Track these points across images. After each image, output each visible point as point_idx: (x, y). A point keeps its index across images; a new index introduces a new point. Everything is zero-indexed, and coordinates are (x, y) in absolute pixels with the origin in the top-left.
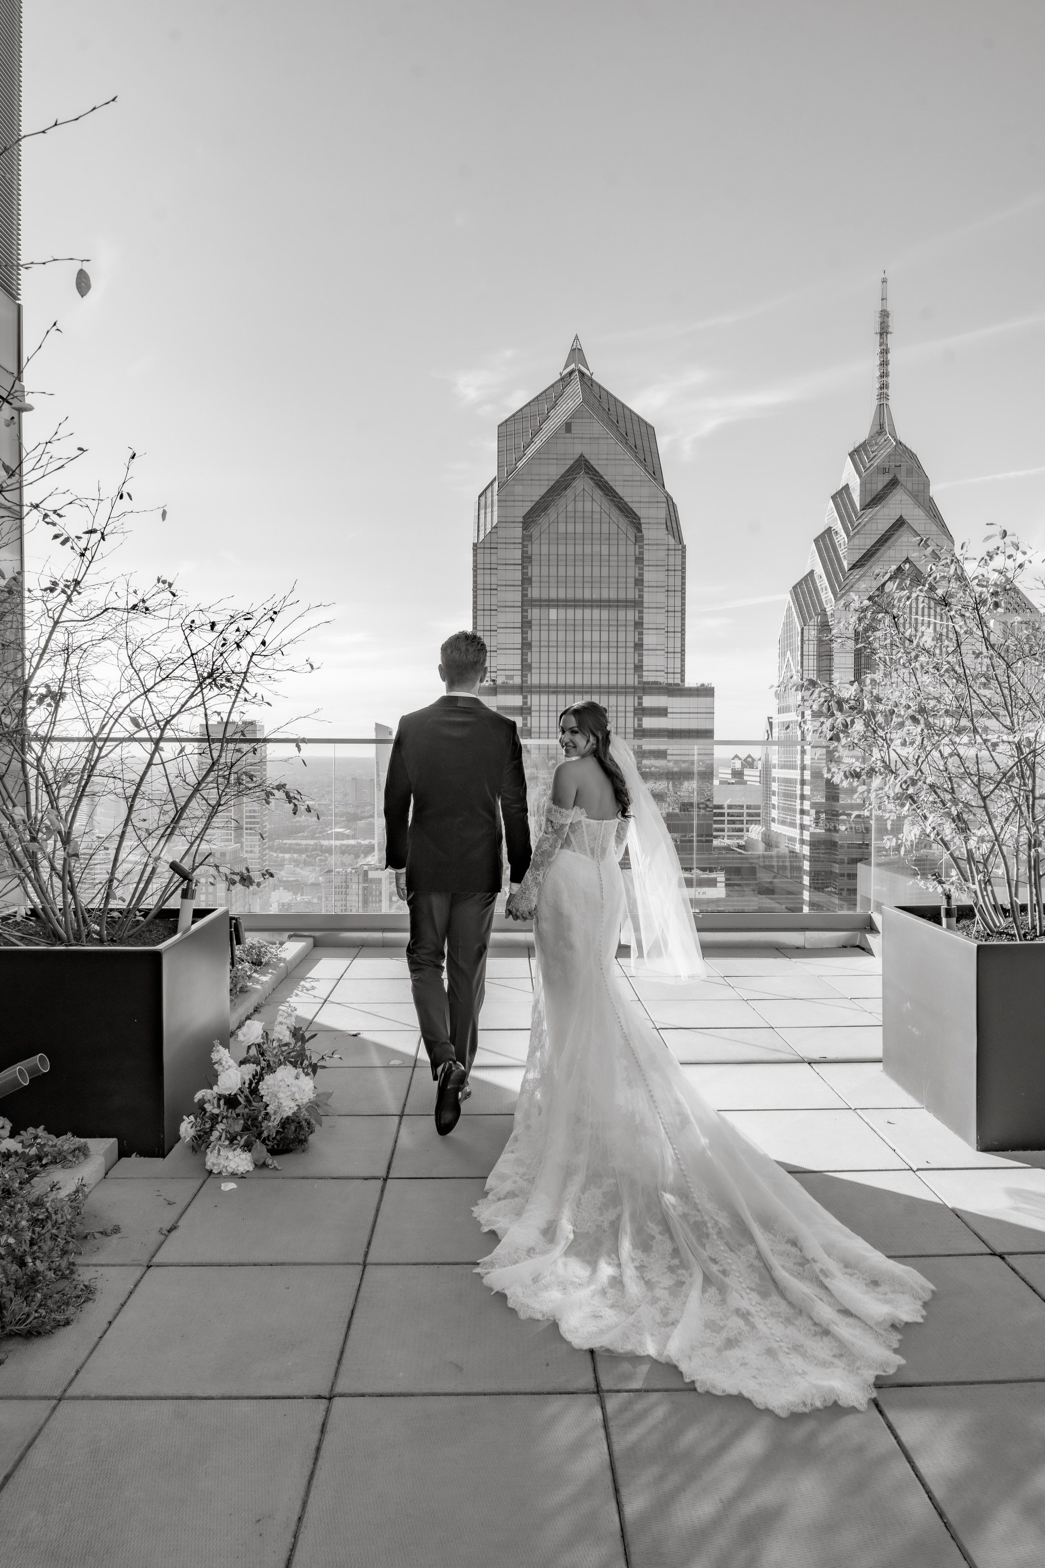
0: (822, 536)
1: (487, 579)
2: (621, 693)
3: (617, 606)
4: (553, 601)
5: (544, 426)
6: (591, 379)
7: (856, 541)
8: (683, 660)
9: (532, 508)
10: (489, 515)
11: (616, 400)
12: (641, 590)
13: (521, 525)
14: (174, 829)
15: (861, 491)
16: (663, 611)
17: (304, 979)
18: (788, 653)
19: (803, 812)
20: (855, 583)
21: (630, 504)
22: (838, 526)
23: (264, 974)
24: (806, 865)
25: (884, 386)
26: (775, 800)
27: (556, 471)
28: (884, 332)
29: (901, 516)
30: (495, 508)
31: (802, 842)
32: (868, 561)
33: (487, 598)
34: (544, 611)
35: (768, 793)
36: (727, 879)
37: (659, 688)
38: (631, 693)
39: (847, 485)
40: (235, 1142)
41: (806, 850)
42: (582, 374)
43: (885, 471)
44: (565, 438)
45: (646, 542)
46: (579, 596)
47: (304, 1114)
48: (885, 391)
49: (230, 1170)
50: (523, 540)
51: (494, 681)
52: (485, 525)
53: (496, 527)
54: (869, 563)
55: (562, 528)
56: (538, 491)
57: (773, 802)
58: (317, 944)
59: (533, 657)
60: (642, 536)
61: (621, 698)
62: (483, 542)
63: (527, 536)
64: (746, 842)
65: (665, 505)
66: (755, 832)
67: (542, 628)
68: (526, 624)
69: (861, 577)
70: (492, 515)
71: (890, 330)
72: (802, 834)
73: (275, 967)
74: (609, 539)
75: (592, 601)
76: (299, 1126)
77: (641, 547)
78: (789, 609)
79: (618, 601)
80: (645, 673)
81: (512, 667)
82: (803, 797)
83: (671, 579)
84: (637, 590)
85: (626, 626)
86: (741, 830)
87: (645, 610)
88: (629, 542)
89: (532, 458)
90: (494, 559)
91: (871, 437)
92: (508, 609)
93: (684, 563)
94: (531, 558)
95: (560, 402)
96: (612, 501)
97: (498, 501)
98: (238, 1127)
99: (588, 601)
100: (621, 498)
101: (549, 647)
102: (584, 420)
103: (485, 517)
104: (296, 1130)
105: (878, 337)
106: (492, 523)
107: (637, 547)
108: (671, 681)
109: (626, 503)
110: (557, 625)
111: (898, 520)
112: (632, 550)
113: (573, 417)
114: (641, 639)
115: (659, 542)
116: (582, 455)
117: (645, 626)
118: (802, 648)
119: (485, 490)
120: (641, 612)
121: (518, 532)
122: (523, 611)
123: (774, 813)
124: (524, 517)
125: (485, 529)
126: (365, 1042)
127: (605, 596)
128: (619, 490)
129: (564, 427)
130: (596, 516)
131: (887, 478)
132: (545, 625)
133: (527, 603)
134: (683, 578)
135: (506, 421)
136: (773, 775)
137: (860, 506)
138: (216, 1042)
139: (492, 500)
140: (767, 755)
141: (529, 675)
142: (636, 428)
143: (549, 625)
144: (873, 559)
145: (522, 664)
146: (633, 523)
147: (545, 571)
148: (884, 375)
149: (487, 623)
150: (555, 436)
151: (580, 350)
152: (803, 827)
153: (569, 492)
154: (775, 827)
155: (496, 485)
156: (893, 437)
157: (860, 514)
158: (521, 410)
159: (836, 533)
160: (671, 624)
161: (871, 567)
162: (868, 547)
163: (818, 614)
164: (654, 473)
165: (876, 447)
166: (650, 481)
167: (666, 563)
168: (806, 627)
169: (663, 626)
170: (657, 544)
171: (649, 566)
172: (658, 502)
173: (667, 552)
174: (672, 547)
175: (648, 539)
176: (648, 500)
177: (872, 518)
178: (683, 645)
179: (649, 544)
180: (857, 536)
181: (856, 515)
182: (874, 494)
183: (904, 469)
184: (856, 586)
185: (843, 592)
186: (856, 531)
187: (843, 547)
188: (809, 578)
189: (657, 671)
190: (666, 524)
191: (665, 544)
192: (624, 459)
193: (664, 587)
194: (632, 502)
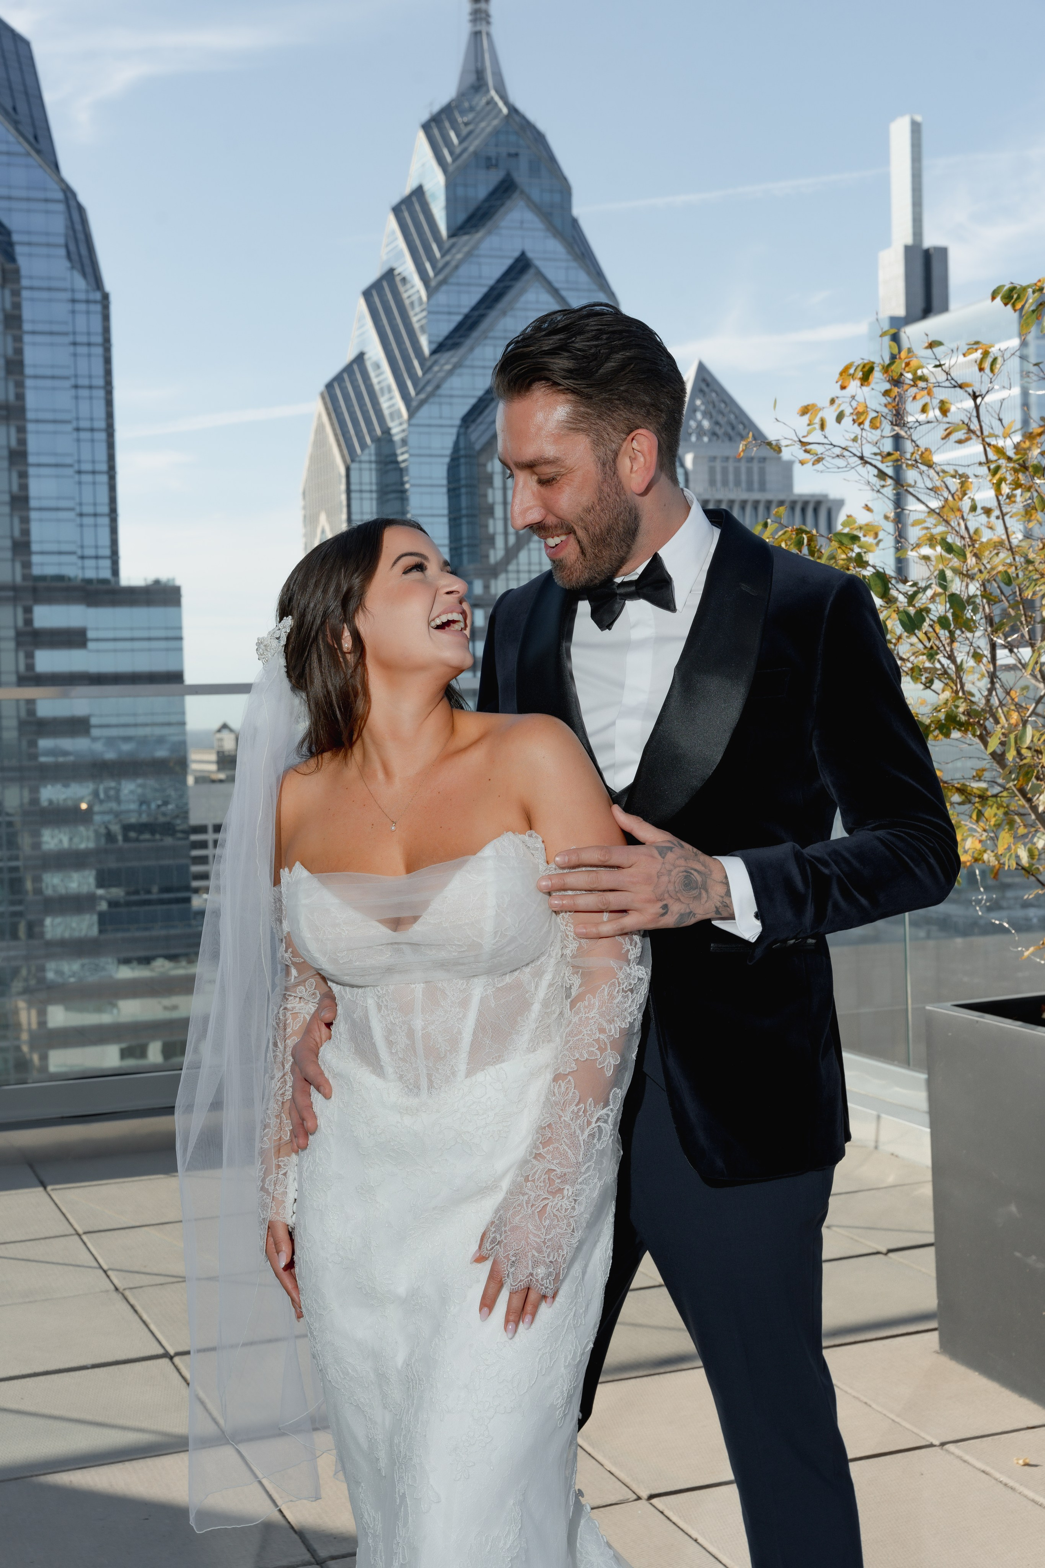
0: (377, 286)
7: (441, 297)
8: (114, 531)
12: (20, 385)
15: (447, 200)
16: (69, 428)
18: (323, 518)
20: (444, 379)
22: (407, 267)
29: (523, 254)
32: (465, 336)
37: (68, 589)
38: (6, 599)
39: (421, 187)
43: (490, 163)
45: (25, 282)
48: (482, 6)
54: (468, 343)
60: (17, 271)
65: (61, 207)
69: (455, 367)
77: (16, 293)
78: (320, 428)
80: (35, 559)
83: (83, 364)
84: (10, 384)
87: (29, 427)
91: (462, 95)
93: (106, 330)
107: (7, 293)
108: (90, 574)
111: (517, 260)
114: (24, 487)
115: (54, 284)
117: (30, 459)
118: (349, 506)
120: (22, 430)
131: (494, 177)
134: (108, 361)
137: (448, 228)
144: (475, 334)
156: (501, 98)
157: (447, 245)
159: (404, 280)
160: (86, 455)
161: (472, 349)
162: (466, 310)
163: (376, 440)
164: (36, 138)
165: (471, 116)
166: (28, 154)
167: (69, 328)
168: (354, 466)
169: (68, 460)
170: (49, 289)
171: (33, 333)
172: (46, 200)
173: (69, 306)
174: (81, 296)
175: (31, 277)
176: (23, 194)
177: (469, 254)
178: (113, 500)
179: (31, 288)
180: (444, 288)
181: (440, 248)
182: (472, 207)
183: (523, 163)
184: (446, 385)
185: (422, 396)
186: (441, 277)
187: (417, 309)
188: (355, 367)
189: (60, 553)
190: (67, 246)
191: (64, 290)
193: (67, 378)
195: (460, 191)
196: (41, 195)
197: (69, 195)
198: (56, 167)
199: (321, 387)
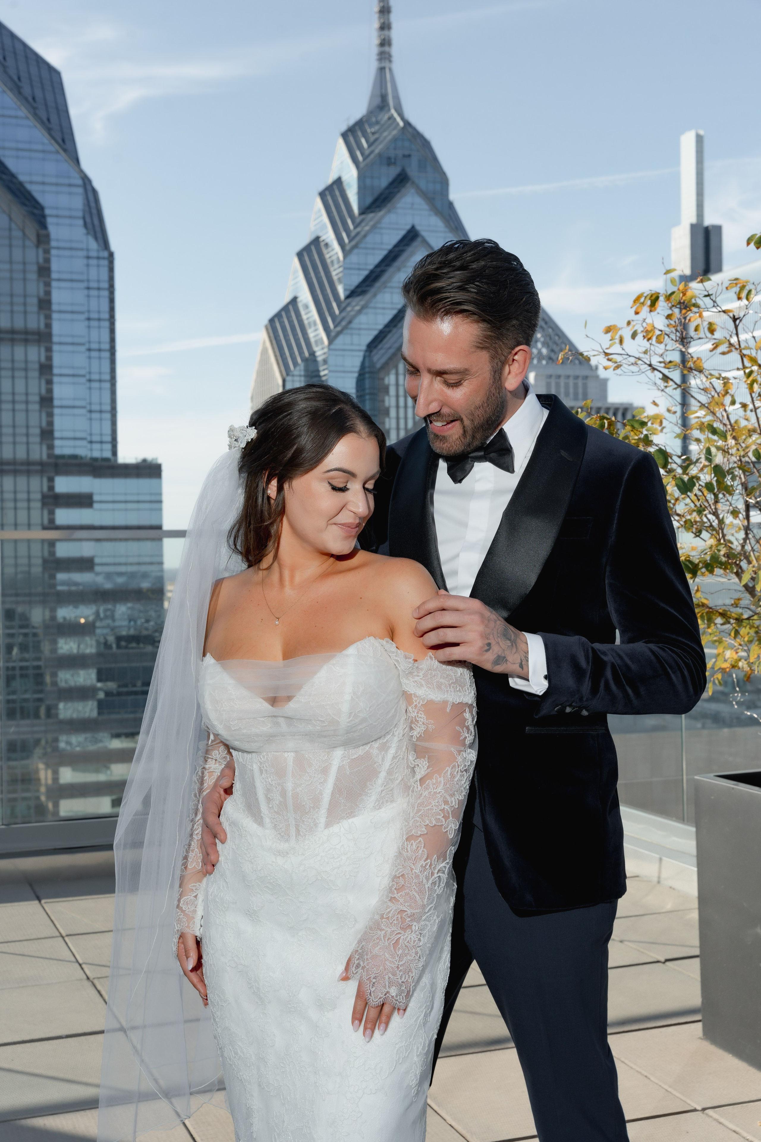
0: (307, 249)
2: (20, 471)
3: (12, 340)
7: (354, 258)
8: (114, 423)
12: (48, 317)
15: (358, 188)
16: (83, 348)
20: (355, 317)
21: (29, 187)
22: (329, 236)
25: (385, 43)
29: (413, 227)
32: (371, 285)
37: (80, 465)
38: (35, 471)
39: (340, 178)
43: (390, 162)
45: (53, 244)
48: (386, 49)
54: (373, 290)
60: (48, 236)
61: (22, 481)
65: (80, 190)
69: (363, 308)
77: (47, 252)
78: (264, 351)
79: (12, 332)
80: (57, 443)
83: (94, 303)
84: (42, 317)
85: (26, 370)
87: (54, 347)
88: (28, 243)
91: (370, 113)
93: (111, 278)
100: (13, 176)
107: (41, 251)
108: (96, 454)
109: (21, 184)
111: (409, 232)
112: (33, 255)
114: (50, 391)
115: (74, 245)
117: (55, 371)
120: (49, 350)
128: (10, 163)
131: (393, 172)
134: (112, 301)
137: (358, 209)
142: (34, 70)
144: (378, 284)
146: (33, 214)
148: (385, 26)
156: (399, 115)
157: (358, 220)
159: (327, 245)
160: (95, 368)
161: (375, 295)
162: (371, 267)
163: (305, 360)
164: (63, 141)
165: (376, 128)
166: (57, 152)
167: (84, 277)
168: (288, 379)
169: (82, 372)
170: (71, 249)
171: (59, 280)
172: (70, 185)
173: (85, 261)
174: (94, 254)
175: (58, 240)
176: (54, 180)
177: (374, 227)
178: (114, 401)
179: (58, 248)
180: (356, 251)
181: (353, 222)
182: (376, 193)
183: (414, 161)
184: (356, 321)
185: (339, 329)
186: (353, 243)
187: (336, 266)
188: (291, 307)
189: (75, 439)
190: (84, 218)
191: (82, 249)
192: (16, 117)
193: (82, 313)
194: (31, 182)
195: (368, 182)
196: (66, 181)
197: (87, 181)
198: (77, 161)
199: (266, 321)
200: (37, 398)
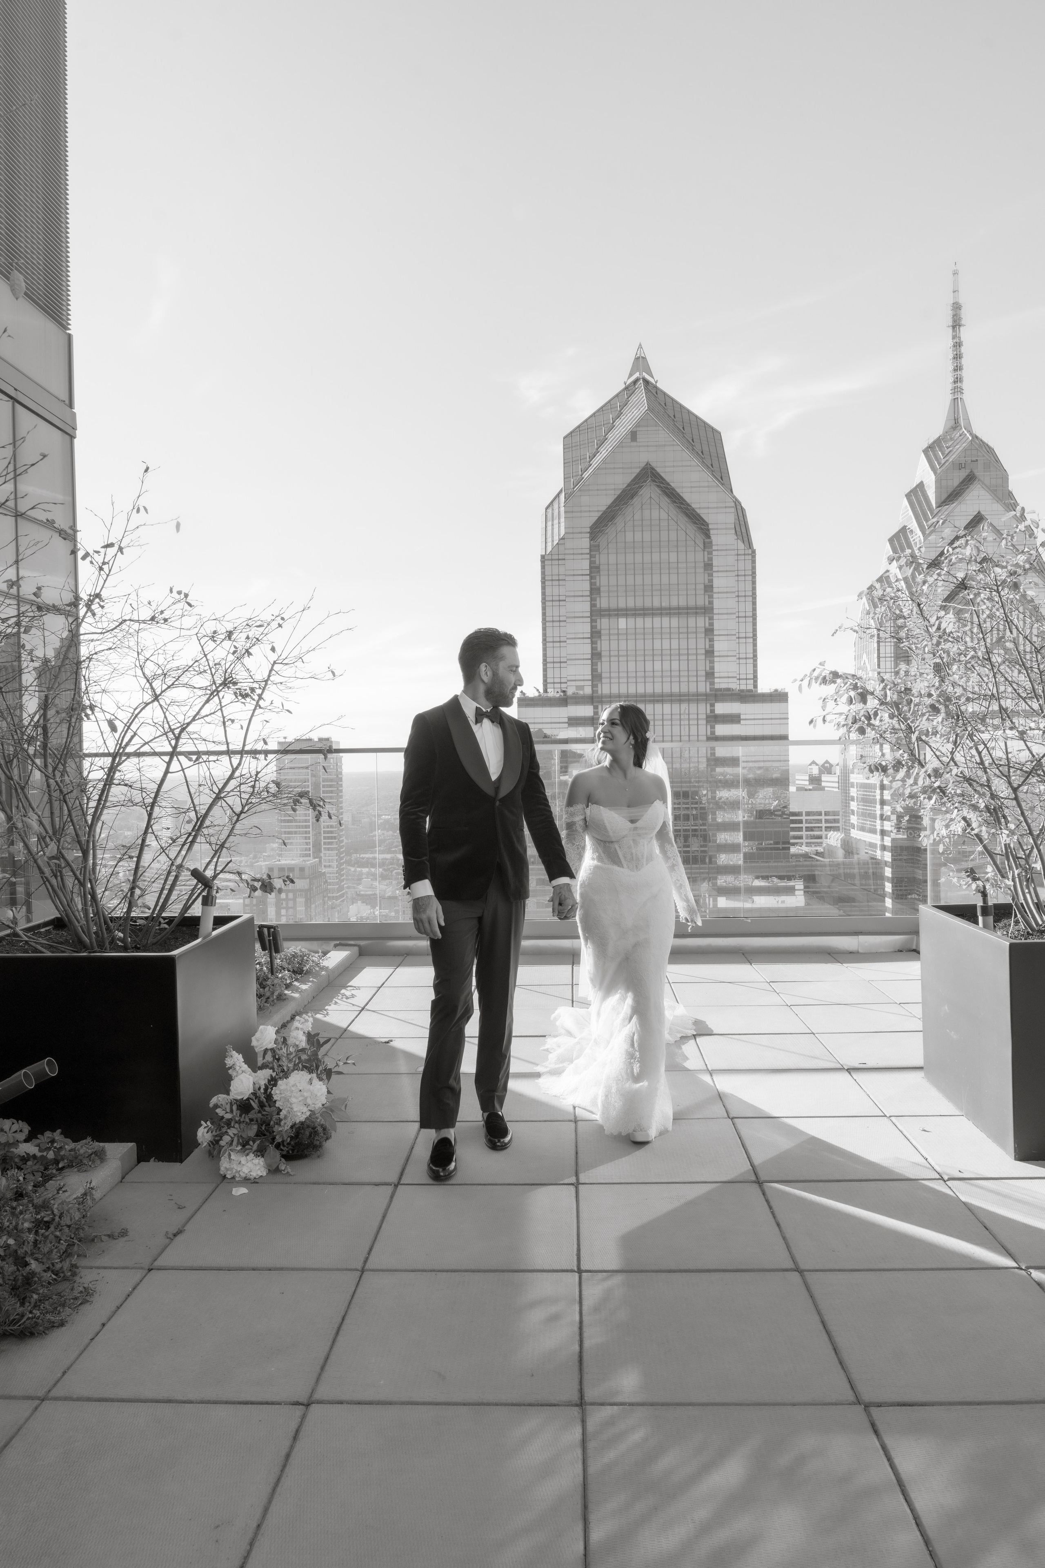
0: (896, 535)
1: (556, 591)
2: (693, 700)
3: (687, 613)
4: (622, 610)
5: (610, 436)
6: (656, 387)
7: (932, 539)
8: (755, 666)
9: (599, 518)
10: (556, 526)
11: (681, 407)
12: (711, 597)
13: (588, 535)
14: (195, 837)
15: (936, 488)
16: (734, 616)
17: (345, 987)
18: (865, 656)
19: (882, 818)
21: (698, 511)
22: (913, 525)
23: (304, 983)
24: (888, 872)
25: (958, 380)
26: (854, 805)
27: (621, 480)
28: (956, 324)
29: (979, 512)
30: (562, 520)
31: (884, 848)
33: (556, 609)
34: (613, 620)
35: (847, 799)
36: (805, 887)
37: (732, 695)
38: (702, 700)
39: (922, 483)
40: (247, 1147)
41: (888, 857)
42: (646, 382)
43: (961, 467)
44: (631, 447)
45: (714, 548)
46: (648, 604)
47: (320, 1120)
48: (959, 384)
49: (243, 1175)
50: (591, 550)
51: (564, 692)
52: (553, 537)
53: (563, 539)
55: (629, 537)
56: (604, 501)
57: (852, 808)
58: (363, 953)
59: (604, 667)
60: (711, 542)
61: (693, 707)
62: (551, 553)
63: (595, 546)
64: (824, 848)
65: (733, 510)
66: (834, 839)
67: (612, 637)
68: (595, 635)
70: (559, 527)
71: (963, 322)
72: (882, 840)
73: (317, 975)
74: (677, 546)
75: (661, 609)
76: (314, 1132)
77: (710, 553)
78: (864, 610)
79: (687, 608)
80: (716, 680)
81: (582, 678)
82: (883, 803)
83: (741, 585)
84: (707, 597)
85: (696, 633)
86: (820, 837)
87: (715, 617)
88: (698, 548)
89: (598, 468)
90: (562, 570)
91: (946, 433)
92: (577, 620)
93: (754, 568)
94: (598, 568)
95: (624, 411)
96: (679, 507)
97: (565, 512)
98: (252, 1131)
99: (658, 609)
100: (688, 505)
101: (618, 656)
102: (649, 428)
103: (553, 529)
104: (310, 1136)
105: (950, 330)
106: (559, 535)
107: (706, 553)
108: (743, 687)
109: (693, 510)
110: (627, 634)
111: (975, 516)
112: (700, 556)
113: (638, 425)
114: (712, 646)
115: (728, 547)
116: (648, 464)
117: (716, 633)
118: (879, 650)
119: (552, 502)
120: (711, 619)
121: (585, 542)
122: (592, 621)
123: (854, 819)
124: (591, 528)
125: (553, 541)
126: (394, 1050)
127: (674, 603)
128: (688, 497)
129: (629, 436)
130: (664, 524)
131: (963, 474)
132: (614, 634)
133: (596, 613)
134: (754, 583)
135: (571, 433)
136: (851, 780)
137: (936, 503)
138: (229, 1047)
139: (559, 512)
140: (845, 760)
141: (599, 685)
142: (702, 433)
143: (618, 634)
145: (592, 674)
146: (702, 529)
147: (613, 581)
148: (958, 368)
149: (556, 634)
150: (620, 445)
151: (644, 358)
152: (883, 833)
153: (636, 501)
154: (855, 834)
155: (563, 494)
156: (968, 431)
157: (935, 512)
158: (586, 421)
159: (911, 531)
160: (742, 630)
164: (722, 476)
165: (951, 443)
166: (718, 485)
167: (736, 568)
168: (882, 630)
169: (734, 632)
170: (726, 550)
171: (718, 571)
172: (727, 507)
173: (736, 557)
174: (742, 552)
175: (718, 545)
176: (716, 504)
177: (948, 515)
178: (755, 651)
179: (717, 550)
180: (933, 534)
181: (932, 513)
182: (950, 491)
183: (981, 464)
186: (932, 528)
187: (918, 545)
188: (884, 578)
189: (728, 677)
190: (736, 528)
192: (690, 466)
193: (734, 592)
194: (700, 508)
195: (944, 482)
196: (724, 504)
197: (737, 503)
198: (731, 490)
199: (864, 589)
200: (703, 651)
